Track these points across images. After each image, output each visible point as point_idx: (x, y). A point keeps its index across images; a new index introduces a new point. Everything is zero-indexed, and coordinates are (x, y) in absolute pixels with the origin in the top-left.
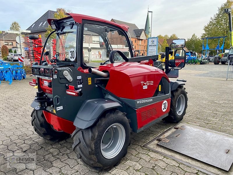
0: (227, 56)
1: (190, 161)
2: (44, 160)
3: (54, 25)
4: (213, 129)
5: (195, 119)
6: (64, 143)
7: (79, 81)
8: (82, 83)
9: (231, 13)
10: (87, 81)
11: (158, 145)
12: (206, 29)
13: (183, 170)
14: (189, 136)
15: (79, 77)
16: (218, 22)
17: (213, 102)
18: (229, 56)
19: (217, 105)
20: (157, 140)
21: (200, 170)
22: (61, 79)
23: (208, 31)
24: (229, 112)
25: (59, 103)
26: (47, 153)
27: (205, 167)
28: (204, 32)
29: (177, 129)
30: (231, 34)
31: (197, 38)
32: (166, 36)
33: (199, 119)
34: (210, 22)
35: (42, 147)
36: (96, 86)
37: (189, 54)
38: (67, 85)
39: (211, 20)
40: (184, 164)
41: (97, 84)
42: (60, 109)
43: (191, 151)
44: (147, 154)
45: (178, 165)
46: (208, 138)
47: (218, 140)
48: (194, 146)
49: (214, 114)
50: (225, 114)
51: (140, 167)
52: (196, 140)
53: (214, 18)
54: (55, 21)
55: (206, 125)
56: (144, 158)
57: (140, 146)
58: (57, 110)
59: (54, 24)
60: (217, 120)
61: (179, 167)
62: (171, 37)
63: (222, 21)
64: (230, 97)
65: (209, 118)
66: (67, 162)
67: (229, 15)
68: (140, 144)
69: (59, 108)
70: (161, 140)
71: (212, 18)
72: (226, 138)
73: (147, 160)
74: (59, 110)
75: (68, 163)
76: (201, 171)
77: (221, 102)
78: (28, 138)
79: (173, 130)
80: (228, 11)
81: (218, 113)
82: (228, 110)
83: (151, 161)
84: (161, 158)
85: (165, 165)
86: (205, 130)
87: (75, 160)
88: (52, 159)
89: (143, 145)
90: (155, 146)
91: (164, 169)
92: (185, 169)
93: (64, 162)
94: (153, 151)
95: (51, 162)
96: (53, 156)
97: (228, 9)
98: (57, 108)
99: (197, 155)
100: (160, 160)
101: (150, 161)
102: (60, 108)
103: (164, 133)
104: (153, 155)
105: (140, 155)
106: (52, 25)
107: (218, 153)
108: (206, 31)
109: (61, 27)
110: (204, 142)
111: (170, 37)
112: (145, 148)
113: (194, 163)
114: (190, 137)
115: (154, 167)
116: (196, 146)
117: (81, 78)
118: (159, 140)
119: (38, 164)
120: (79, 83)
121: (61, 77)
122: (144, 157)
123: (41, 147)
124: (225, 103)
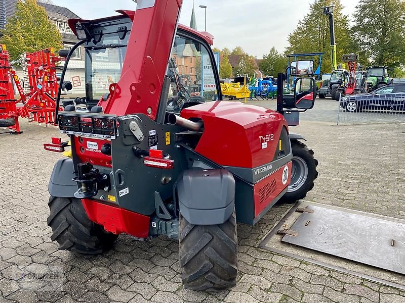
0: (327, 85)
1: (343, 264)
2: (88, 291)
3: (83, 31)
4: (355, 207)
5: (320, 194)
6: (114, 254)
7: (153, 138)
8: (157, 142)
9: (332, 14)
10: (164, 137)
11: (282, 242)
12: (292, 39)
13: (338, 281)
14: (325, 222)
15: (153, 133)
16: (310, 29)
17: (335, 163)
18: (331, 85)
19: (345, 167)
20: (278, 234)
21: (365, 277)
22: (125, 137)
23: (295, 43)
24: (367, 178)
25: (123, 183)
26: (87, 277)
27: (371, 272)
28: (289, 45)
29: (302, 212)
30: (332, 50)
31: (278, 54)
32: (226, 50)
33: (326, 192)
34: (299, 28)
35: (73, 267)
36: (178, 146)
37: (270, 82)
38: (135, 148)
39: (299, 26)
40: (337, 271)
41: (178, 143)
42: (125, 194)
43: (339, 247)
44: (271, 260)
45: (327, 274)
46: (356, 224)
47: (371, 226)
48: (340, 238)
49: (346, 183)
50: (363, 182)
51: (269, 284)
52: (338, 229)
53: (304, 22)
54: (84, 24)
55: (342, 202)
56: (268, 267)
57: (253, 247)
58: (120, 196)
59: (83, 28)
60: (355, 192)
61: (329, 275)
62: (234, 51)
63: (316, 26)
64: (358, 153)
65: (342, 191)
66: (135, 290)
67: (331, 17)
68: (252, 244)
69: (123, 193)
70: (285, 234)
71: (300, 22)
72: (382, 222)
73: (277, 271)
74: (123, 195)
75: (138, 291)
76: (367, 280)
77: (348, 163)
78: (37, 251)
79: (296, 215)
80: (328, 11)
81: (350, 181)
82: (364, 175)
83: (282, 272)
84: (297, 264)
85: (307, 275)
86: (345, 211)
87: (148, 284)
88: (103, 287)
89: (257, 245)
90: (279, 244)
91: (309, 282)
92: (342, 279)
93: (129, 290)
94: (278, 254)
95: (103, 293)
96: (102, 281)
97: (328, 8)
98: (120, 192)
99: (351, 253)
100: (296, 267)
101: (280, 271)
102: (125, 191)
103: (283, 221)
104: (281, 260)
105: (260, 262)
106: (78, 32)
107: (381, 248)
108: (292, 43)
109: (98, 34)
110: (353, 231)
111: (232, 51)
112: (263, 250)
113: (350, 267)
114: (327, 225)
115: (292, 281)
116: (344, 239)
117: (155, 134)
118: (282, 234)
119: (80, 300)
120: (152, 143)
121: (126, 133)
122: (267, 265)
123: (70, 267)
124: (355, 164)
